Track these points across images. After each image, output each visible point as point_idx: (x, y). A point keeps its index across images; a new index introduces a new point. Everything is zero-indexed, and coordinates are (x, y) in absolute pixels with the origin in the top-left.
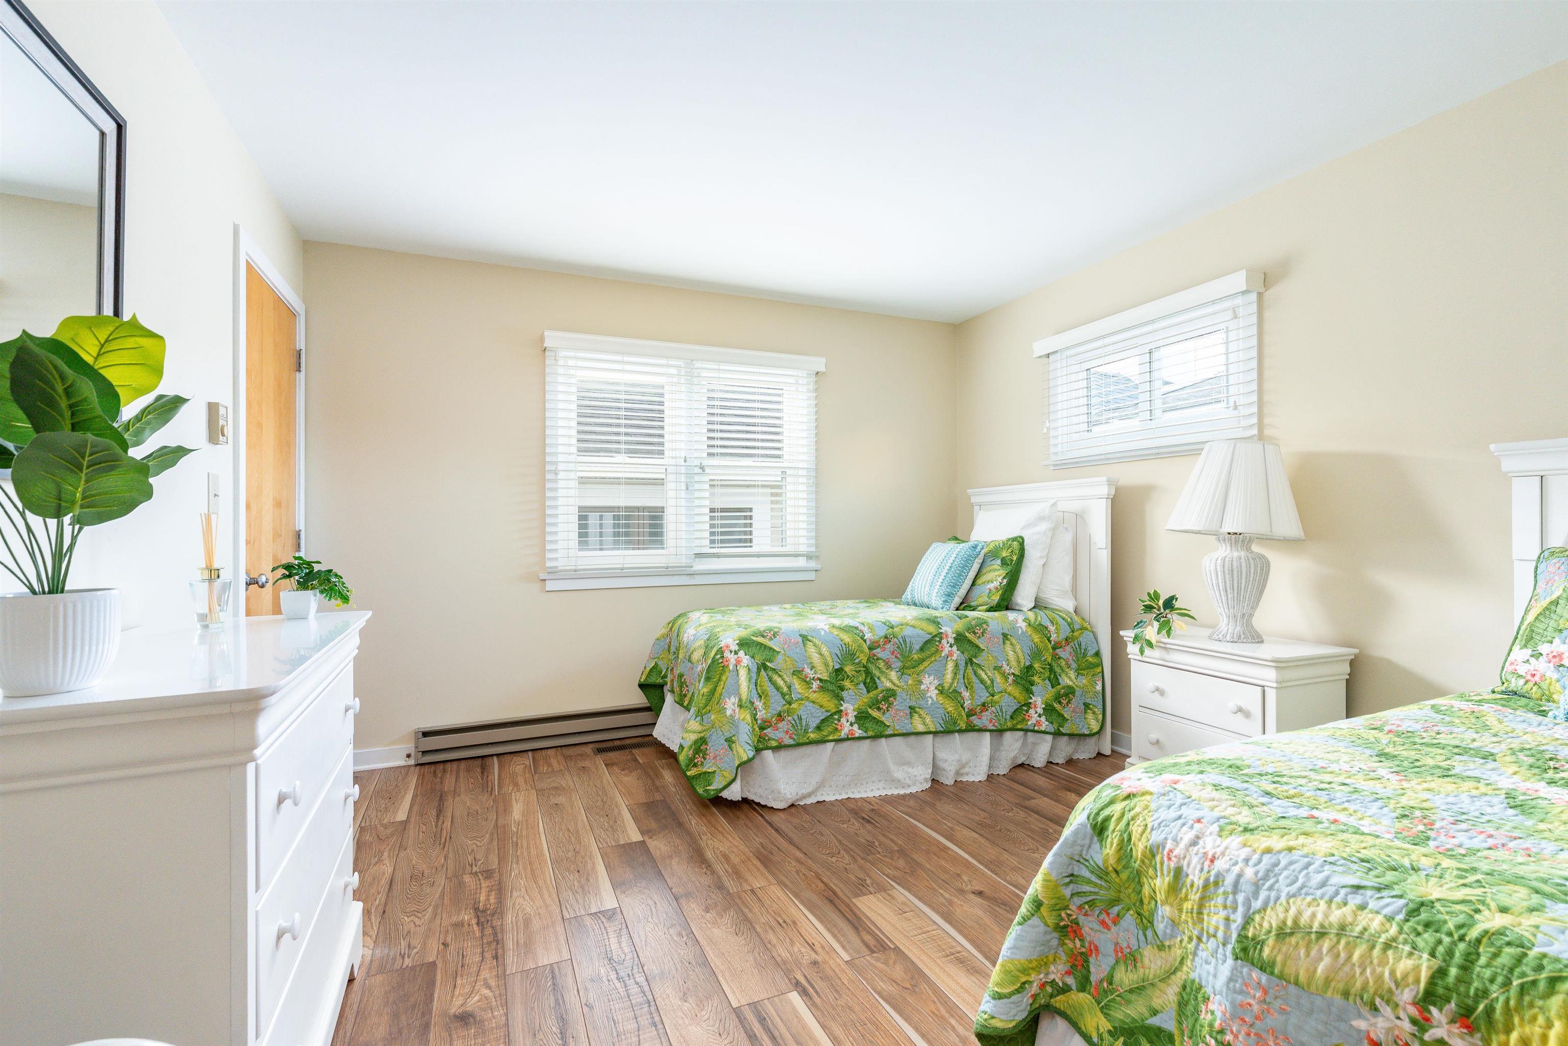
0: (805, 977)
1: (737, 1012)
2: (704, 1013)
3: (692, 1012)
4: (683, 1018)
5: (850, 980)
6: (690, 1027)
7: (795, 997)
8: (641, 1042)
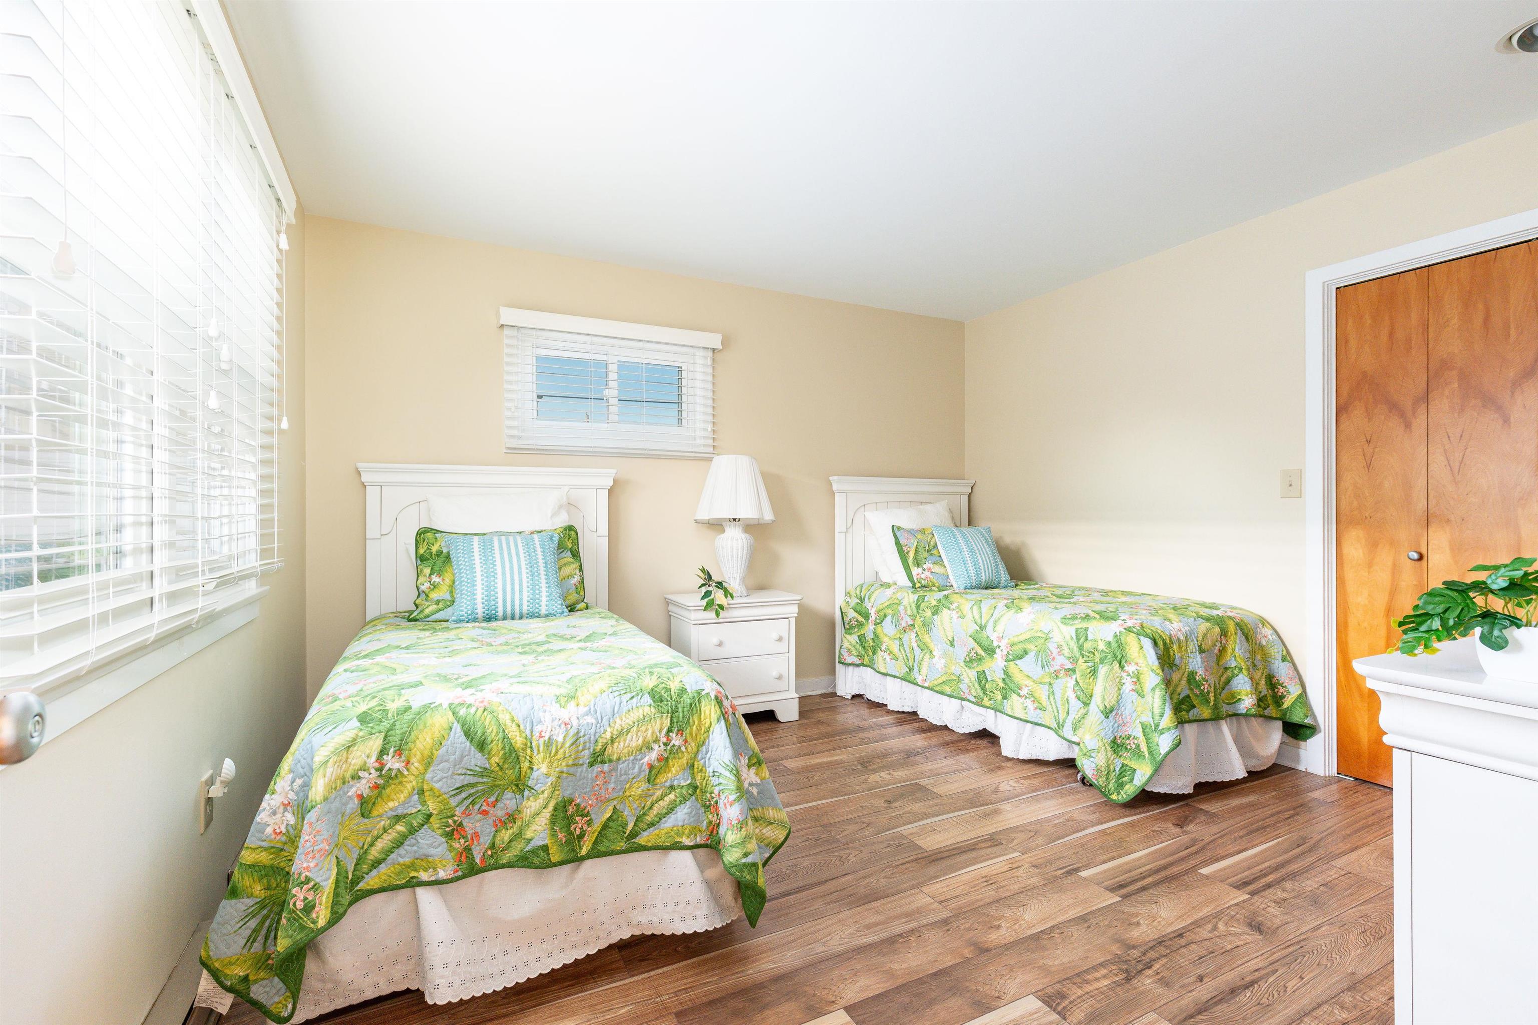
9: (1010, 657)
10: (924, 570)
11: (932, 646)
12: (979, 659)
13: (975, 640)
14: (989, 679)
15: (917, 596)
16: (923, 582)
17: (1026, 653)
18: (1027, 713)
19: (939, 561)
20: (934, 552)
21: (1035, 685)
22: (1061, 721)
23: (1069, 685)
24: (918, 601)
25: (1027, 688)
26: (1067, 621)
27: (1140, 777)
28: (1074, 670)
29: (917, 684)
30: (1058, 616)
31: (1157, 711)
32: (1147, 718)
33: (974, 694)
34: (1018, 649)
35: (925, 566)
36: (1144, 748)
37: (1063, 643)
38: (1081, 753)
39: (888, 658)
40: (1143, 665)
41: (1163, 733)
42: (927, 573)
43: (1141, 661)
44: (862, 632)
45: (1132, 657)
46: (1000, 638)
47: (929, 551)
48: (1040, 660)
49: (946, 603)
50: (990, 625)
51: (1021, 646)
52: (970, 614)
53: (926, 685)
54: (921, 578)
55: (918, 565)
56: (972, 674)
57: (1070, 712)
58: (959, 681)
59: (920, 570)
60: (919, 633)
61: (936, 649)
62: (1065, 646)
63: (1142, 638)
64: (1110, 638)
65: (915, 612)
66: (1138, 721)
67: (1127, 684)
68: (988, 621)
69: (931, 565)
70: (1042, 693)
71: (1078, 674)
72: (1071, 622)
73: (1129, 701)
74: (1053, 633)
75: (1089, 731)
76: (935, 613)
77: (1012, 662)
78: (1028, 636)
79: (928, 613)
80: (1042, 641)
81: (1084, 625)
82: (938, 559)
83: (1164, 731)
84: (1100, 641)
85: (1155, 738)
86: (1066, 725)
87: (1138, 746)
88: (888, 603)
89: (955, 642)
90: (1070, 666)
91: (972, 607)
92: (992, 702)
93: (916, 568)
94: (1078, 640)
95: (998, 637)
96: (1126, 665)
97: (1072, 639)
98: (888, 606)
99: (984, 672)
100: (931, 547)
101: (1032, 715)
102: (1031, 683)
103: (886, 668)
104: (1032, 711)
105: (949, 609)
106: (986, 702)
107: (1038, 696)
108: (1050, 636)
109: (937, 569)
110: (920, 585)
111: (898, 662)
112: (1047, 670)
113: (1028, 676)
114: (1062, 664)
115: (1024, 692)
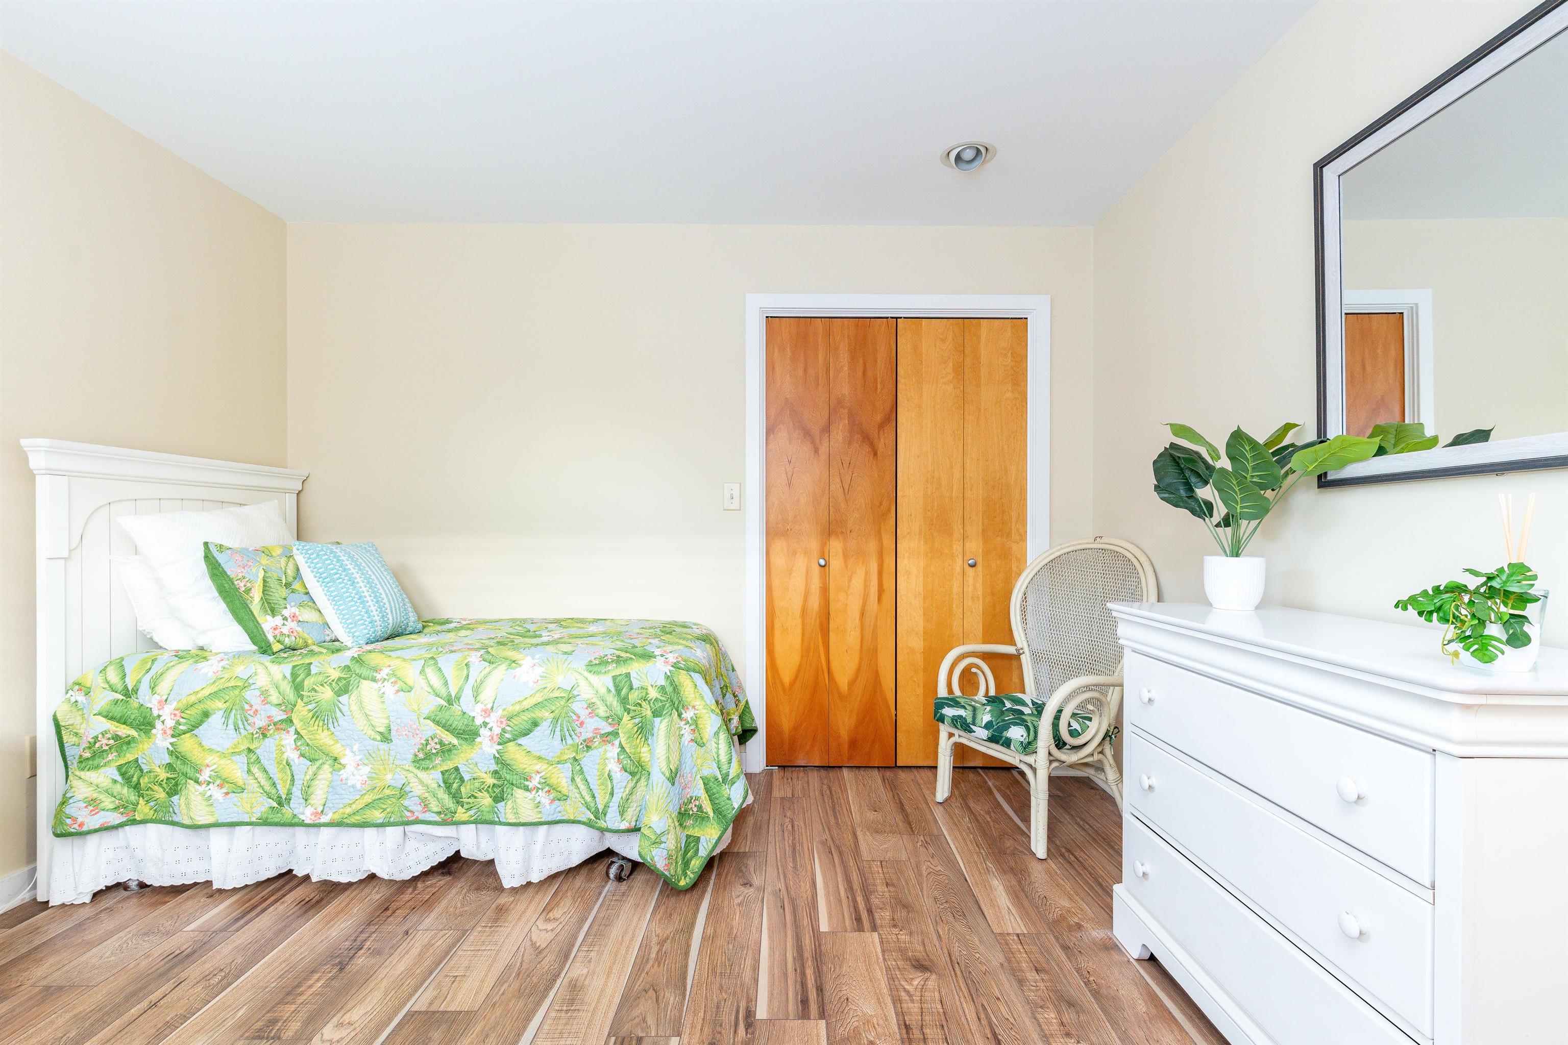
0: (735, 1032)
1: (822, 1015)
2: (856, 1024)
3: (867, 1028)
4: (878, 1024)
5: (695, 1014)
6: (873, 1014)
7: (762, 1012)
8: (920, 1014)
9: (508, 736)
10: (285, 619)
11: (337, 749)
12: (446, 750)
13: (438, 723)
14: (466, 777)
15: (290, 666)
16: (287, 641)
17: (535, 724)
18: (540, 812)
19: (309, 600)
20: (297, 586)
21: (550, 768)
22: (601, 807)
23: (609, 755)
24: (294, 675)
25: (539, 776)
26: (596, 669)
27: (705, 844)
28: (615, 734)
29: (302, 824)
30: (579, 663)
31: (724, 758)
32: (710, 770)
33: (436, 809)
34: (522, 721)
35: (286, 613)
36: (708, 808)
37: (594, 700)
38: (647, 843)
39: (217, 793)
40: (700, 707)
41: (734, 783)
42: (291, 624)
43: (697, 703)
44: (130, 757)
45: (689, 700)
46: (487, 712)
47: (288, 585)
48: (558, 729)
49: (364, 672)
50: (467, 694)
51: (526, 717)
52: (423, 682)
53: (324, 819)
54: (282, 634)
55: (273, 612)
56: (432, 778)
57: (615, 791)
58: (402, 793)
59: (278, 620)
60: (303, 733)
61: (348, 752)
62: (599, 703)
63: (692, 674)
64: (662, 682)
65: (291, 695)
66: (699, 776)
67: (686, 735)
68: (461, 689)
69: (295, 610)
70: (561, 777)
71: (623, 738)
72: (603, 669)
73: (689, 755)
74: (579, 688)
75: (656, 810)
76: (343, 689)
77: (511, 744)
78: (538, 698)
79: (327, 694)
80: (563, 702)
81: (623, 670)
82: (305, 598)
83: (735, 779)
84: (650, 688)
85: (725, 790)
86: (610, 810)
87: (700, 808)
88: (213, 689)
89: (393, 733)
90: (610, 729)
91: (422, 672)
92: (471, 812)
93: (269, 618)
94: (618, 691)
95: (485, 711)
96: (683, 712)
97: (609, 691)
98: (214, 695)
99: (457, 769)
100: (290, 579)
101: (549, 811)
102: (545, 766)
103: (212, 815)
104: (548, 807)
105: (374, 680)
106: (461, 814)
107: (555, 782)
108: (575, 693)
109: (307, 615)
110: (281, 647)
111: (244, 795)
112: (569, 741)
113: (540, 758)
114: (596, 729)
115: (535, 782)
